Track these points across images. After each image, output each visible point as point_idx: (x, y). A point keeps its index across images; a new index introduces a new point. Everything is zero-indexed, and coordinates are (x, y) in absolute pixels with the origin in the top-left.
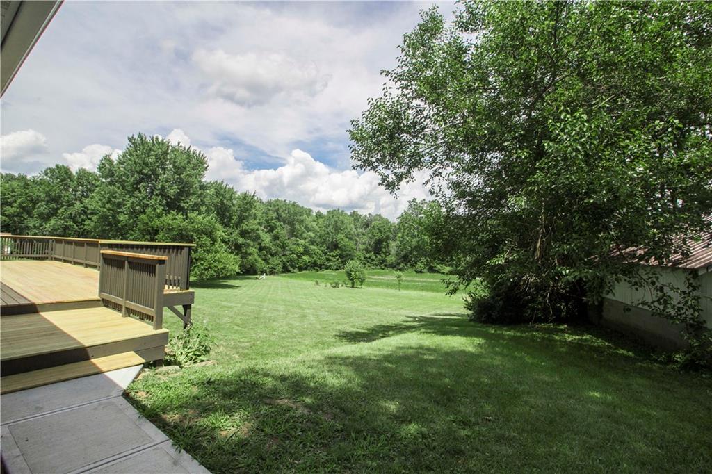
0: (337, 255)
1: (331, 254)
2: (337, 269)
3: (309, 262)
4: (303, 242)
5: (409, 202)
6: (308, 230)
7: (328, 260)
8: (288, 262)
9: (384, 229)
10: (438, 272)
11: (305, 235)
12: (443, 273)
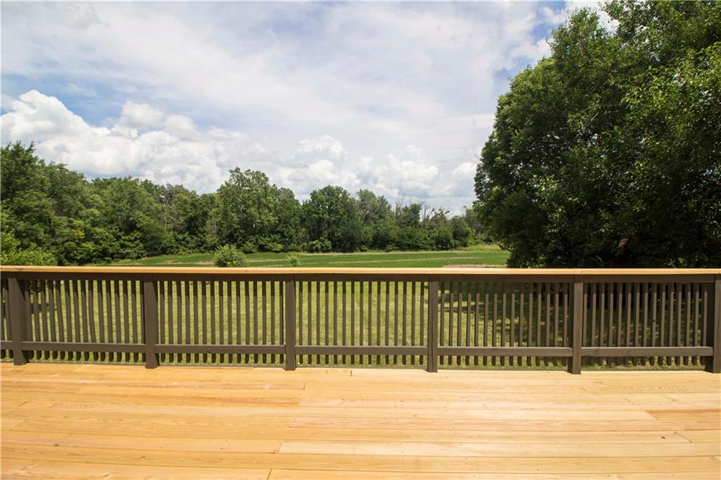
0: (136, 239)
1: (127, 238)
2: (138, 258)
3: (94, 251)
4: (80, 222)
5: (231, 171)
6: (88, 206)
7: (123, 246)
8: (62, 253)
9: (200, 204)
10: (269, 250)
11: (84, 212)
12: (276, 252)
